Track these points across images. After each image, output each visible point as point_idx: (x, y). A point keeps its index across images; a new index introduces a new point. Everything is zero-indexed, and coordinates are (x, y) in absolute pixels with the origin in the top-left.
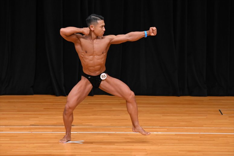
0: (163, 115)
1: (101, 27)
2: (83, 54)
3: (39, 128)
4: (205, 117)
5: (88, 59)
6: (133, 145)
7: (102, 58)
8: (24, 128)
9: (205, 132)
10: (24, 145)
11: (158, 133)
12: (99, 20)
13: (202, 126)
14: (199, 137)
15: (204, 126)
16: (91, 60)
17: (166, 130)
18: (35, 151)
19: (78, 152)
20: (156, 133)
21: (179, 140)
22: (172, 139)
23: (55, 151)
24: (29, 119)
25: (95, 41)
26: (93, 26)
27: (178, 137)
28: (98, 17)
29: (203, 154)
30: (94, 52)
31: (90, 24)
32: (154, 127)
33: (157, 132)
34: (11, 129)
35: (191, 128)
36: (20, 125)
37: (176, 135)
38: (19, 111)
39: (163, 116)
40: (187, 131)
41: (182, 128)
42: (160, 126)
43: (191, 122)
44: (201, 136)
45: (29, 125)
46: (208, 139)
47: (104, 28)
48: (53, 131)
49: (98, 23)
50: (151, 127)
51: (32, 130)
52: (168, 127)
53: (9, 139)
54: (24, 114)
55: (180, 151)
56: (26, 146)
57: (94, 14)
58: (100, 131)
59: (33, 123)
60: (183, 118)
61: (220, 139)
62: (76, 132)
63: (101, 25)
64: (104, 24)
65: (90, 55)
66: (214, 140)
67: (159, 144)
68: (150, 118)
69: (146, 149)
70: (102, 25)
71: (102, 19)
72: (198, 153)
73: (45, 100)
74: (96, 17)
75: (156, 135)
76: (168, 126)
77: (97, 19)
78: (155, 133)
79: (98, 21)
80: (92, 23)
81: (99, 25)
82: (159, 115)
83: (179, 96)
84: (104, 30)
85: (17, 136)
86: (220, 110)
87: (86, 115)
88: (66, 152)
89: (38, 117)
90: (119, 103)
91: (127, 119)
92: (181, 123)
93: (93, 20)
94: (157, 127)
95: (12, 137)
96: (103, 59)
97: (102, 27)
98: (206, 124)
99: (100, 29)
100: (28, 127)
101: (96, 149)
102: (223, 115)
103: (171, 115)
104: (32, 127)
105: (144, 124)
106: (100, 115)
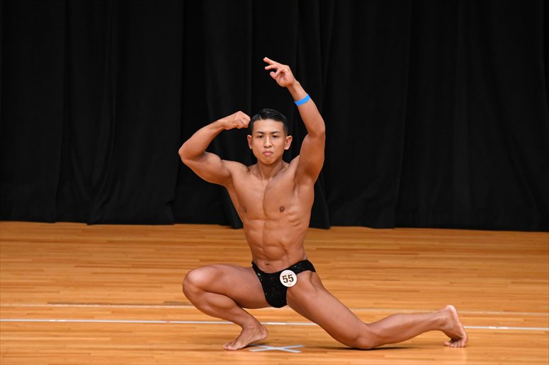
0: (514, 281)
3: (188, 312)
6: (433, 360)
8: (148, 309)
10: (147, 354)
11: (499, 328)
17: (521, 320)
20: (495, 328)
22: (538, 345)
24: (161, 287)
32: (489, 313)
33: (498, 325)
34: (114, 312)
36: (139, 302)
38: (135, 266)
39: (513, 283)
42: (505, 311)
45: (161, 302)
50: (480, 313)
51: (170, 317)
52: (525, 314)
53: (109, 339)
54: (148, 274)
56: (153, 357)
59: (172, 296)
62: (284, 324)
67: (503, 358)
68: (479, 289)
73: (204, 238)
75: (495, 333)
76: (527, 311)
78: (491, 328)
82: (501, 281)
85: (131, 332)
90: (398, 247)
91: (417, 291)
94: (498, 313)
95: (117, 334)
100: (158, 307)
103: (535, 281)
104: (168, 307)
105: (463, 303)
106: (348, 279)
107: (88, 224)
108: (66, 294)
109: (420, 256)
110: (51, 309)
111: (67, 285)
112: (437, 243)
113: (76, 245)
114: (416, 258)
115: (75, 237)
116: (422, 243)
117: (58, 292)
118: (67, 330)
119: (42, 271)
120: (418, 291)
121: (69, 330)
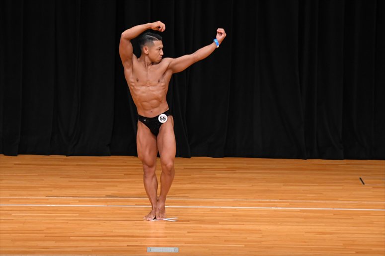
0: (284, 184)
1: (157, 50)
2: (133, 84)
3: (118, 201)
4: (341, 188)
5: (139, 90)
6: (243, 225)
7: (158, 90)
8: (98, 199)
9: (340, 208)
10: (97, 222)
12: (155, 40)
13: (337, 200)
14: (332, 214)
15: (339, 199)
16: (143, 92)
17: (288, 204)
18: (112, 232)
19: (169, 233)
21: (305, 218)
22: (296, 217)
23: (139, 231)
24: (104, 188)
25: (149, 67)
26: (147, 48)
27: (305, 214)
28: (154, 36)
29: (338, 237)
30: (148, 82)
31: (143, 46)
32: (272, 200)
33: (276, 207)
34: (80, 201)
35: (322, 202)
36: (93, 196)
37: (301, 210)
38: (90, 178)
39: (284, 185)
40: (316, 206)
41: (310, 202)
42: (280, 199)
43: (321, 194)
44: (335, 213)
45: (104, 196)
46: (345, 217)
47: (161, 51)
48: (136, 205)
49: (153, 45)
50: (268, 200)
51: (109, 203)
52: (290, 201)
53: (78, 215)
54: (98, 182)
55: (306, 233)
56: (100, 224)
57: (149, 33)
58: (199, 205)
59: (110, 193)
60: (312, 188)
61: (361, 216)
63: (157, 47)
64: (162, 46)
65: (143, 86)
66: (352, 219)
67: (279, 223)
68: (267, 188)
69: (260, 230)
70: (159, 47)
71: (159, 39)
72: (332, 235)
73: (126, 163)
74: (152, 35)
75: (275, 211)
76: (291, 199)
77: (152, 39)
78: (273, 208)
79: (155, 42)
80: (147, 44)
81: (155, 47)
82: (278, 184)
83: (306, 159)
84: (162, 53)
85: (88, 211)
86: (360, 178)
87: (181, 184)
88: (154, 233)
89: (116, 186)
90: (225, 167)
92: (308, 195)
93: (148, 40)
94: (276, 201)
95: (80, 211)
96: (160, 92)
97: (159, 50)
98: (342, 197)
99: (157, 52)
100: (102, 198)
101: (194, 229)
102: (365, 184)
103: (294, 184)
104: (108, 198)
105: (259, 195)
106: (200, 184)
107: (67, 156)
108: (55, 192)
109: (237, 171)
110: (48, 200)
111: (56, 187)
112: (245, 165)
113: (60, 167)
114: (235, 173)
115: (60, 163)
116: (238, 165)
117: (51, 191)
118: (55, 210)
119: (43, 180)
120: (236, 190)
121: (57, 211)
